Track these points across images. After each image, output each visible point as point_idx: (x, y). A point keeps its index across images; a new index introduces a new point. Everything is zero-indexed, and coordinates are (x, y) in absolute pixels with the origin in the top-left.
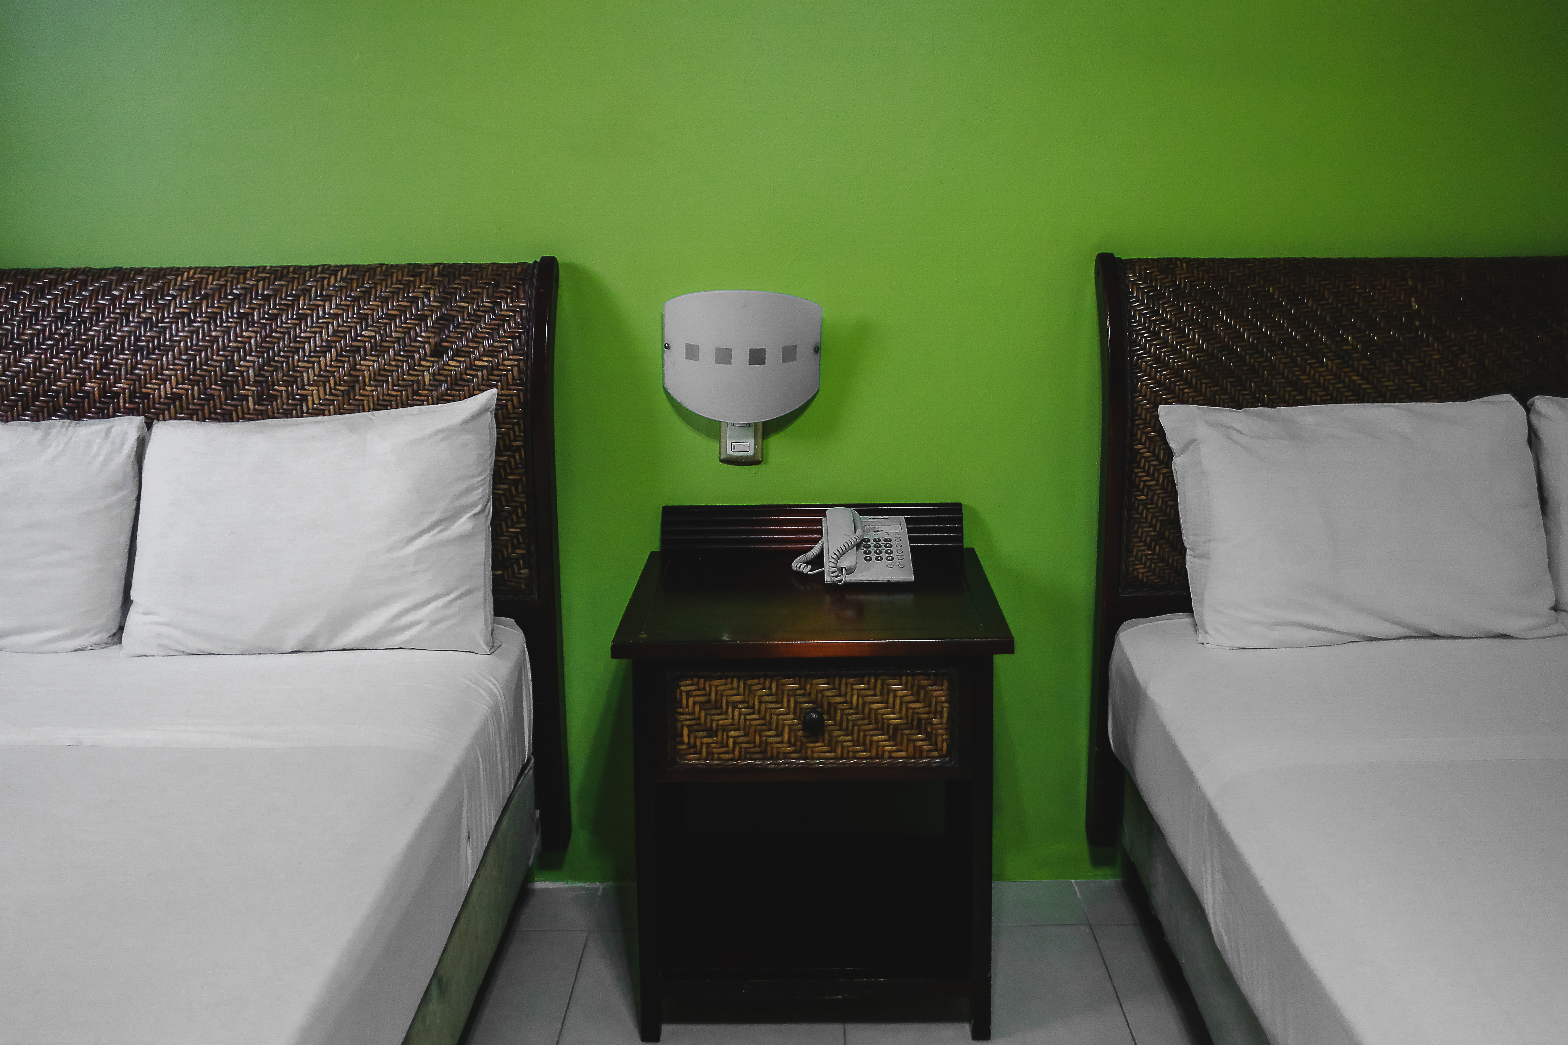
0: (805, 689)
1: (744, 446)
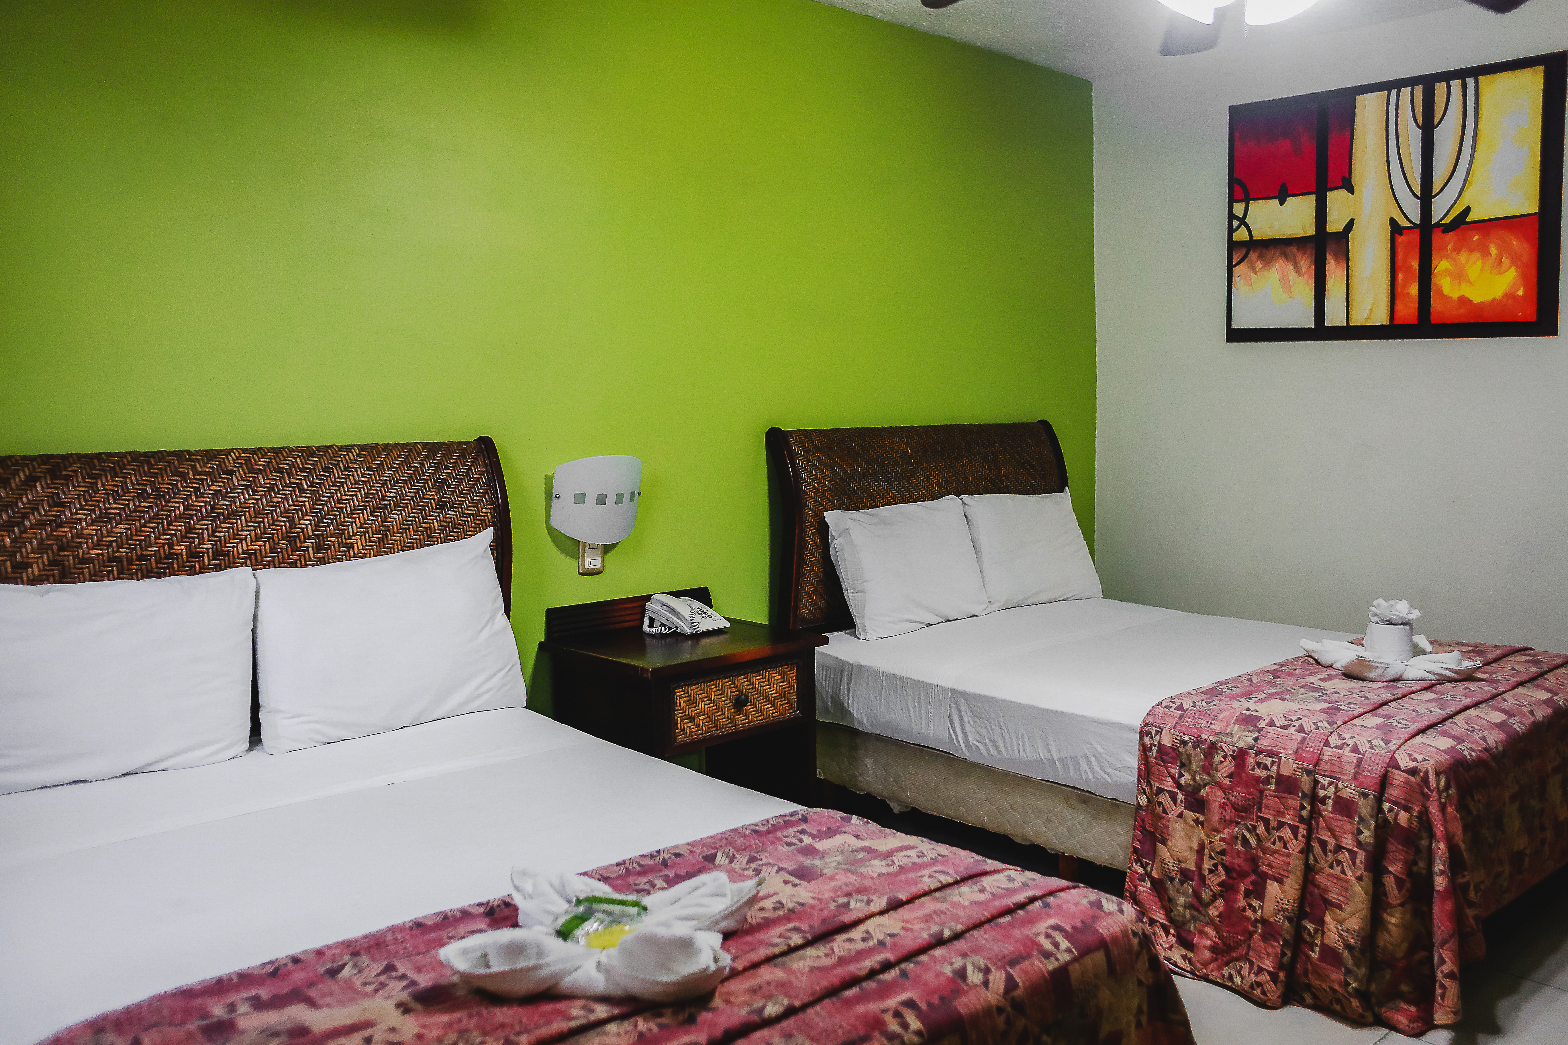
0: (735, 684)
1: (593, 562)
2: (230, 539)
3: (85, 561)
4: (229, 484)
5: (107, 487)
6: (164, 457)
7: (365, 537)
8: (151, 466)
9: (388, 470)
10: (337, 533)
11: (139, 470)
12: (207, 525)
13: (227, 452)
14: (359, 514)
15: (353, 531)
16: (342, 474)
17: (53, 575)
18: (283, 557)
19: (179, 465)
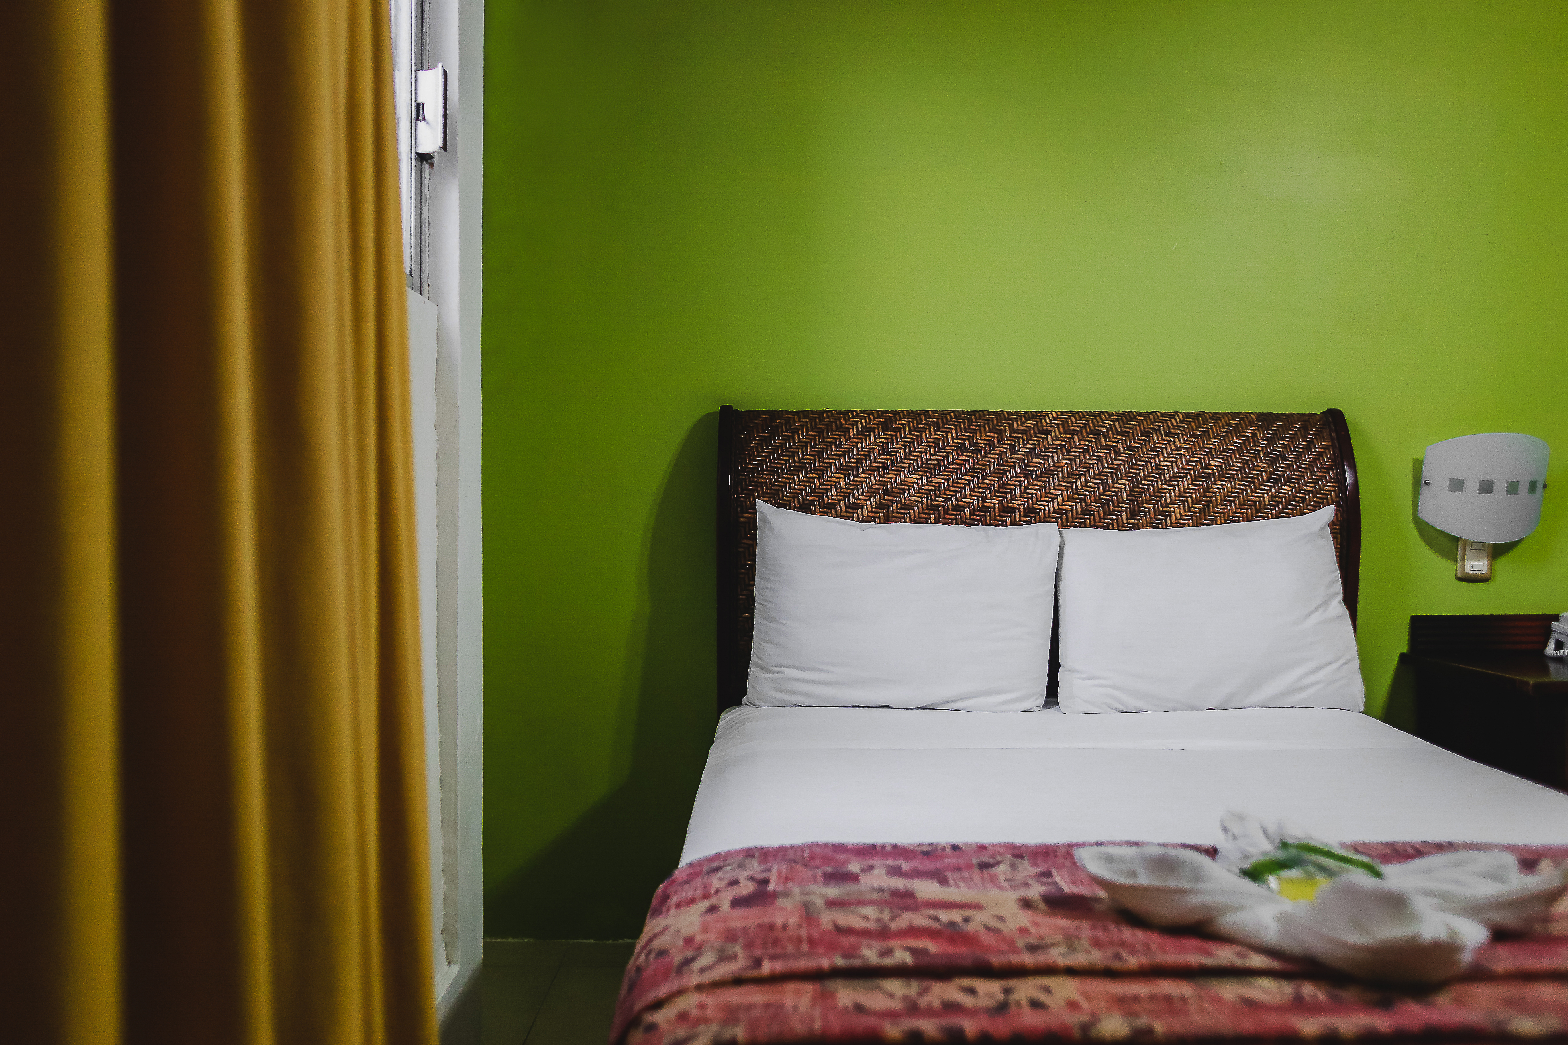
2: (1041, 497)
3: (908, 507)
4: (1043, 443)
5: (929, 440)
6: (984, 415)
7: (1184, 507)
8: (971, 423)
9: (1214, 438)
10: (1154, 500)
11: (960, 425)
12: (1019, 481)
13: (1045, 414)
14: (1178, 481)
15: (1171, 500)
16: (1162, 440)
17: (879, 518)
18: (1095, 520)
19: (998, 423)
